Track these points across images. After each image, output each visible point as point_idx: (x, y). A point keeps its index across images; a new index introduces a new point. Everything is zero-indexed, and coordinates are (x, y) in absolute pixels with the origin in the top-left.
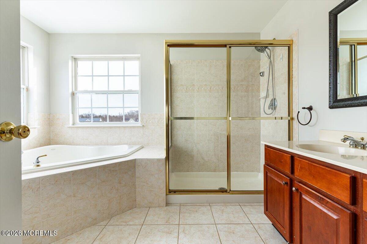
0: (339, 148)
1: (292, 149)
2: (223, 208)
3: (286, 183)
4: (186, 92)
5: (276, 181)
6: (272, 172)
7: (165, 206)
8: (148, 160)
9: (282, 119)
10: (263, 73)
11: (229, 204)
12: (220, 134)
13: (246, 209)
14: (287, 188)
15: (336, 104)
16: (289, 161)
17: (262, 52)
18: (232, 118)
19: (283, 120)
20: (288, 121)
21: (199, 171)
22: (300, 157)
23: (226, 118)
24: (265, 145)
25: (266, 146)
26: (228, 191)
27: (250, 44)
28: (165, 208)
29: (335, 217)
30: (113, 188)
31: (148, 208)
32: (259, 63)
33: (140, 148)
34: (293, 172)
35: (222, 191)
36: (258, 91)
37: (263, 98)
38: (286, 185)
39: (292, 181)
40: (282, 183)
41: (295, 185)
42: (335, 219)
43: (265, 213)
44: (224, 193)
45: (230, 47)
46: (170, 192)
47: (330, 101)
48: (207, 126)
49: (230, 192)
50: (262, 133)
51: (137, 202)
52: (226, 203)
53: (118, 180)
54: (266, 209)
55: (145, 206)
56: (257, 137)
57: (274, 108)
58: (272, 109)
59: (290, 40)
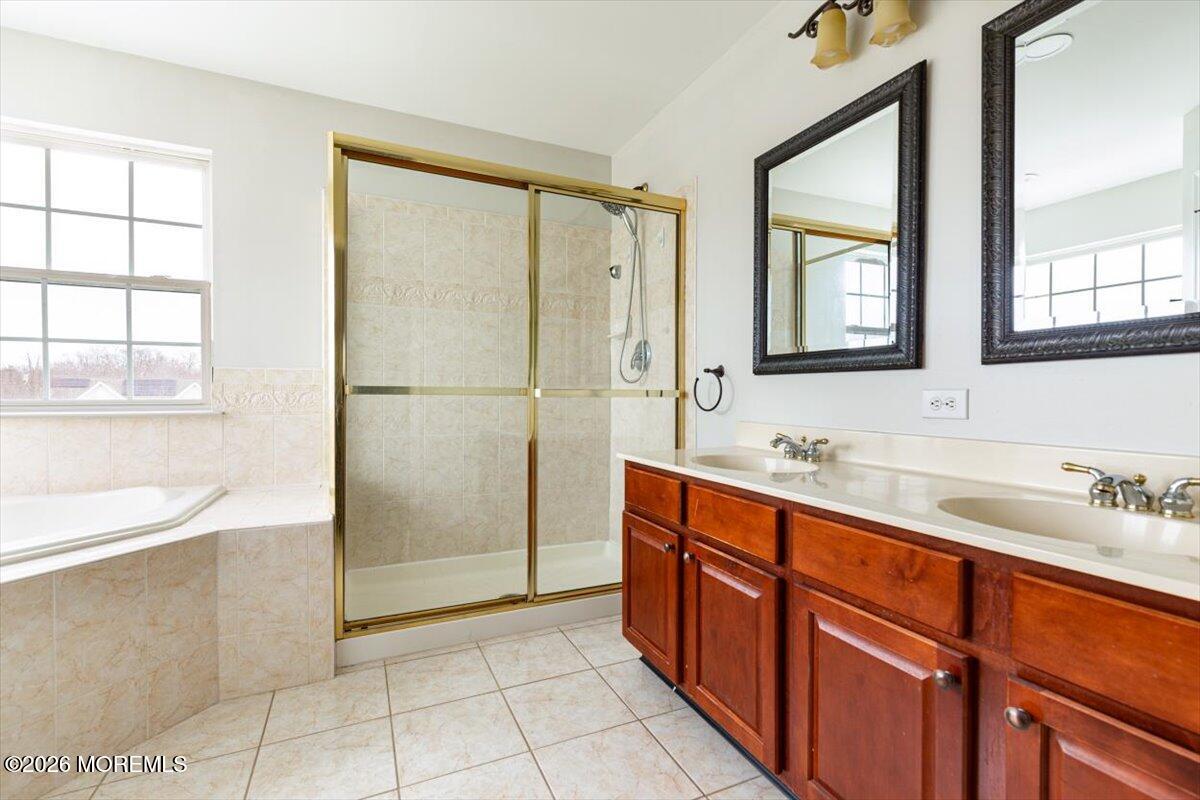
0: (766, 460)
1: (684, 466)
2: (517, 646)
3: (672, 547)
4: (391, 303)
5: (651, 546)
6: (640, 527)
7: (332, 676)
8: (266, 530)
9: (661, 396)
10: (618, 268)
11: (532, 634)
12: (502, 437)
13: (578, 638)
14: (673, 558)
15: (764, 365)
16: (677, 495)
17: (615, 214)
18: (542, 390)
19: (663, 399)
20: (673, 400)
21: (437, 557)
22: (698, 482)
23: (526, 392)
24: (626, 461)
25: (630, 465)
26: (530, 597)
27: (583, 192)
28: (335, 682)
29: (754, 595)
30: (122, 644)
31: (269, 696)
32: (607, 238)
33: (217, 494)
34: (684, 519)
35: (513, 601)
36: (606, 316)
37: (618, 337)
38: (670, 553)
39: (682, 539)
40: (663, 547)
41: (690, 547)
42: (752, 598)
43: (626, 634)
44: (518, 605)
45: (537, 191)
46: (349, 628)
47: (755, 359)
48: (462, 412)
49: (535, 600)
50: (615, 432)
51: (221, 682)
52: (524, 633)
53: (149, 611)
54: (628, 621)
55: (256, 689)
56: (600, 443)
57: (645, 366)
58: (639, 368)
59: (679, 200)
